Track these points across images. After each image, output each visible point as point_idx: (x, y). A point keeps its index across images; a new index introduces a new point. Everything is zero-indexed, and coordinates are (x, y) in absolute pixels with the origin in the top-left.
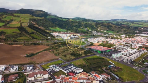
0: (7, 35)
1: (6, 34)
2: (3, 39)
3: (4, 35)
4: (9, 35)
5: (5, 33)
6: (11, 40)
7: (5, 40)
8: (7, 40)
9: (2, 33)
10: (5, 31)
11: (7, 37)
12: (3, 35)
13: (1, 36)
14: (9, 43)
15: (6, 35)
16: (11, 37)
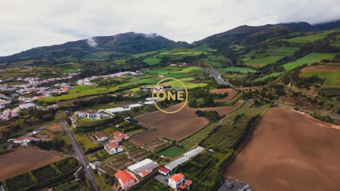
0: (325, 89)
1: (324, 86)
2: (310, 99)
3: (317, 87)
4: (332, 89)
5: (322, 81)
6: (332, 106)
7: (314, 102)
8: (321, 104)
9: (312, 82)
10: (321, 77)
11: (324, 95)
12: (312, 88)
13: (309, 89)
14: (324, 113)
15: (322, 90)
16: (334, 96)
